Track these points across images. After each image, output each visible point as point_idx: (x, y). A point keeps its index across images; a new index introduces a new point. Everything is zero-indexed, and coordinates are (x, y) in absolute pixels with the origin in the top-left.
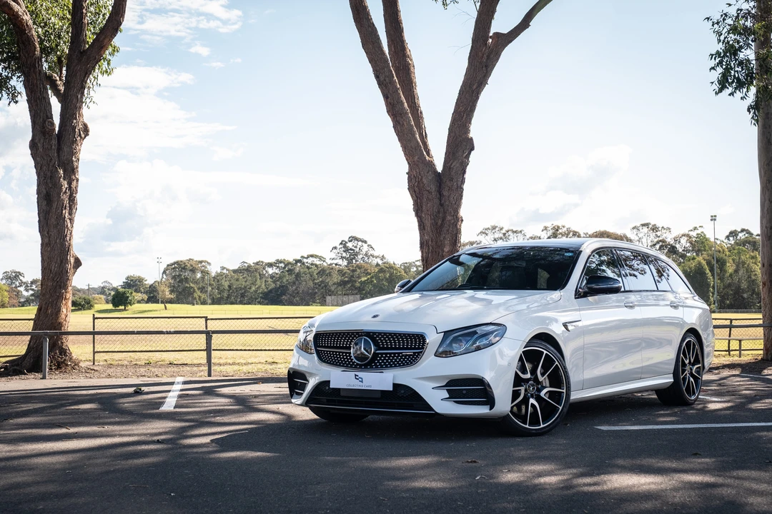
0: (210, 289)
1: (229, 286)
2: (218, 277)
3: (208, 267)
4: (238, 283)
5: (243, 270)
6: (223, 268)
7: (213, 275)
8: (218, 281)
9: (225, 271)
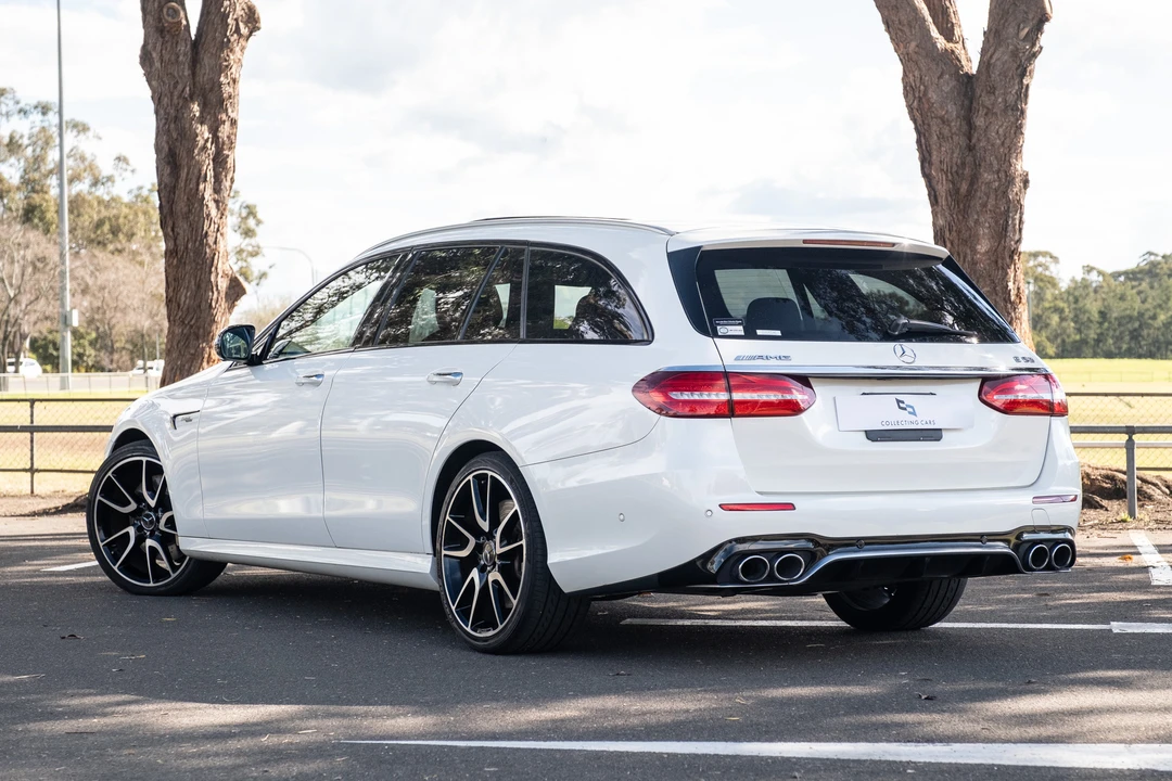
0: (1055, 319)
1: (1101, 313)
2: (1078, 292)
3: (1052, 267)
4: (1123, 305)
5: (1141, 271)
6: (1089, 269)
7: (1064, 285)
8: (1076, 301)
9: (1094, 277)
